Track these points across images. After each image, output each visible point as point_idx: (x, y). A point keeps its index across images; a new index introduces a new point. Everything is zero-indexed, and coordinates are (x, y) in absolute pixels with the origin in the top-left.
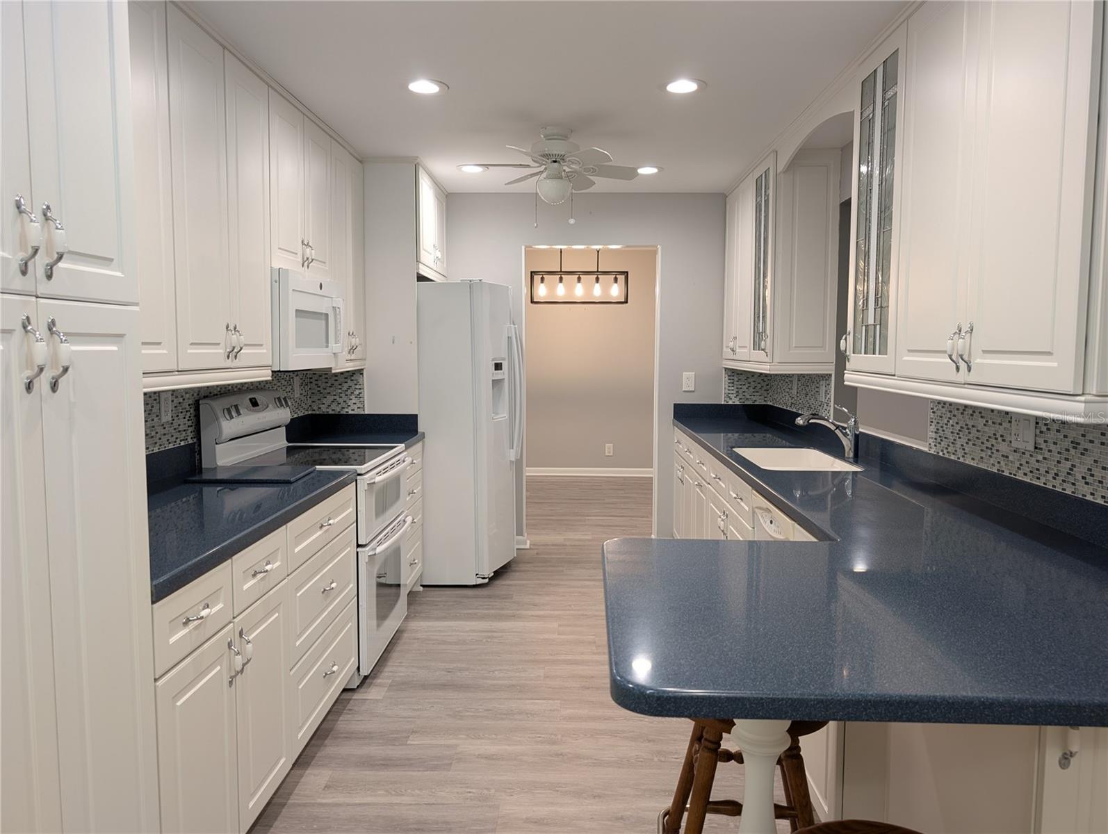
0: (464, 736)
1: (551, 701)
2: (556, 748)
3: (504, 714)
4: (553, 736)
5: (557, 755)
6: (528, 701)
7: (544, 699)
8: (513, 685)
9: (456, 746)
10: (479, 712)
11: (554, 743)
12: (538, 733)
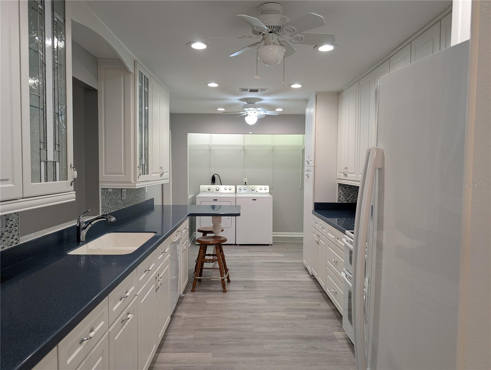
0: (287, 317)
1: (257, 331)
2: (253, 314)
3: (275, 325)
4: (254, 318)
5: (252, 312)
6: (268, 331)
7: (261, 332)
8: (277, 339)
9: (288, 314)
10: (287, 326)
11: (254, 316)
12: (260, 319)
